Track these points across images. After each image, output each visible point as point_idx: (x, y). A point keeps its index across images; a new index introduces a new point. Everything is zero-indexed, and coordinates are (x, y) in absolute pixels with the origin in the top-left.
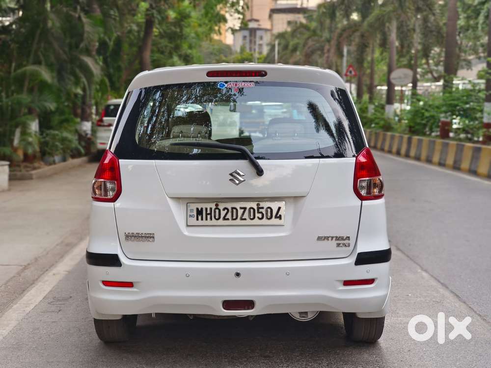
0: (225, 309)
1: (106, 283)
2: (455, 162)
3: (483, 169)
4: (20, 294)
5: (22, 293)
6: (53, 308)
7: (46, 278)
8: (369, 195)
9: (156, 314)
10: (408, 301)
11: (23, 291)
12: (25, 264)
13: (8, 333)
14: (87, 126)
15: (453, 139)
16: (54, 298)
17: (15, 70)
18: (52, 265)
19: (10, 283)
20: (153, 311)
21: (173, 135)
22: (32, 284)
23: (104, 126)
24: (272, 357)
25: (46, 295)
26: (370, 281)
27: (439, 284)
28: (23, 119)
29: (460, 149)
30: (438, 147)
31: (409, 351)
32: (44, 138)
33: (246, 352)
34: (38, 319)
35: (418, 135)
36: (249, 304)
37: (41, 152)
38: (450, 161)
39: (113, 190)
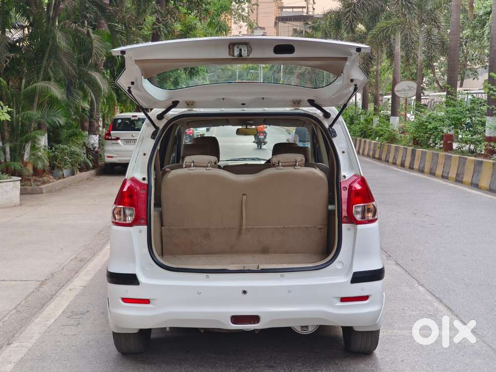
0: (233, 323)
1: (126, 300)
2: (457, 175)
3: (485, 182)
4: (40, 309)
5: (42, 308)
6: (72, 322)
7: (63, 293)
8: (363, 220)
9: (170, 328)
10: (403, 315)
11: (43, 306)
12: (43, 279)
13: (33, 346)
14: (94, 140)
15: (456, 152)
16: (72, 312)
17: (26, 87)
18: (68, 281)
19: (30, 298)
20: (168, 325)
21: (185, 165)
22: (50, 299)
23: (112, 139)
24: (276, 367)
25: (65, 309)
26: (365, 298)
27: (434, 298)
28: (33, 134)
29: (462, 163)
30: (441, 160)
31: (402, 361)
32: (54, 152)
33: (253, 362)
34: (59, 332)
35: (422, 147)
36: (255, 319)
37: (50, 166)
38: (453, 174)
39: (131, 215)
